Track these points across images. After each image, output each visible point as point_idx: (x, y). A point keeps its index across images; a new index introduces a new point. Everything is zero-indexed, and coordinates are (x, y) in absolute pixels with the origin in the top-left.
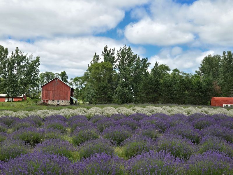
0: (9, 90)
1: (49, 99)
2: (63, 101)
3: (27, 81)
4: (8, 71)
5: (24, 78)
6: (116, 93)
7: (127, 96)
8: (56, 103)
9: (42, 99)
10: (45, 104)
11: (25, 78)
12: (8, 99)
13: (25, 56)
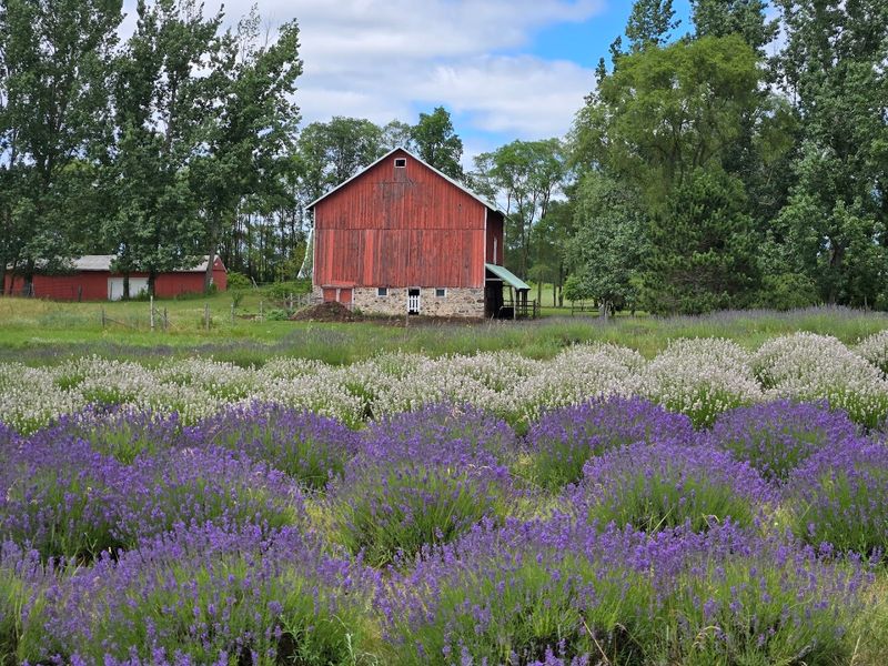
0: (129, 227)
1: (361, 284)
2: (440, 293)
3: (227, 177)
4: (121, 119)
5: (212, 156)
6: (779, 239)
7: (856, 253)
8: (398, 303)
9: (317, 284)
10: (334, 311)
11: (220, 156)
12: (126, 286)
13: (214, 26)
